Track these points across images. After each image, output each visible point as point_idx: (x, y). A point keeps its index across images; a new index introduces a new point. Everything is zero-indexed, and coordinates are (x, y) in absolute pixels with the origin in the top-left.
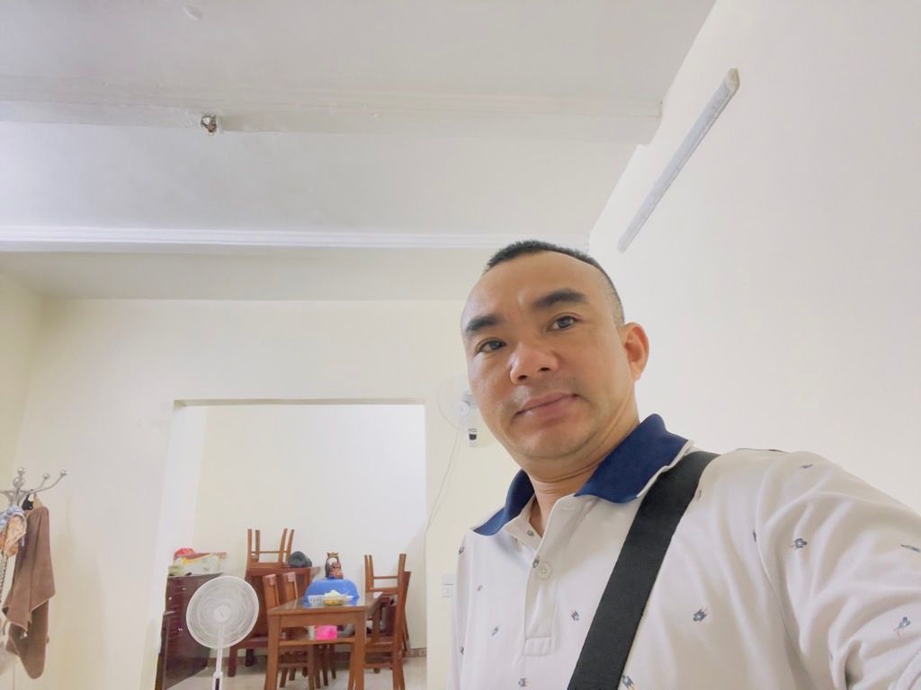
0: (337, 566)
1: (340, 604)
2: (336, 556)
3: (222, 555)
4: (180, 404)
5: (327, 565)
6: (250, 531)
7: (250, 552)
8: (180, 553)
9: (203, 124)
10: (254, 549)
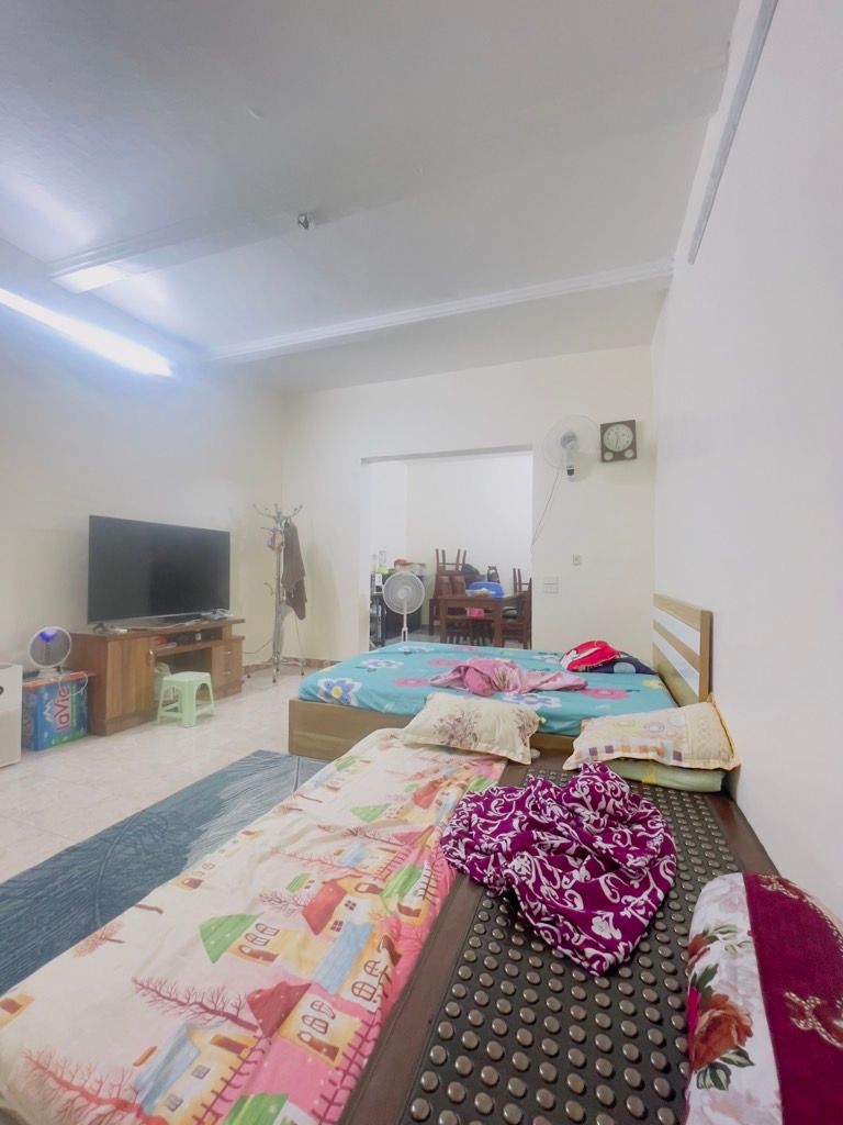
0: (496, 575)
1: (485, 595)
2: (494, 568)
3: (423, 565)
4: (365, 461)
5: (488, 574)
6: (437, 551)
7: (438, 563)
8: (398, 562)
9: (300, 222)
10: (441, 561)
